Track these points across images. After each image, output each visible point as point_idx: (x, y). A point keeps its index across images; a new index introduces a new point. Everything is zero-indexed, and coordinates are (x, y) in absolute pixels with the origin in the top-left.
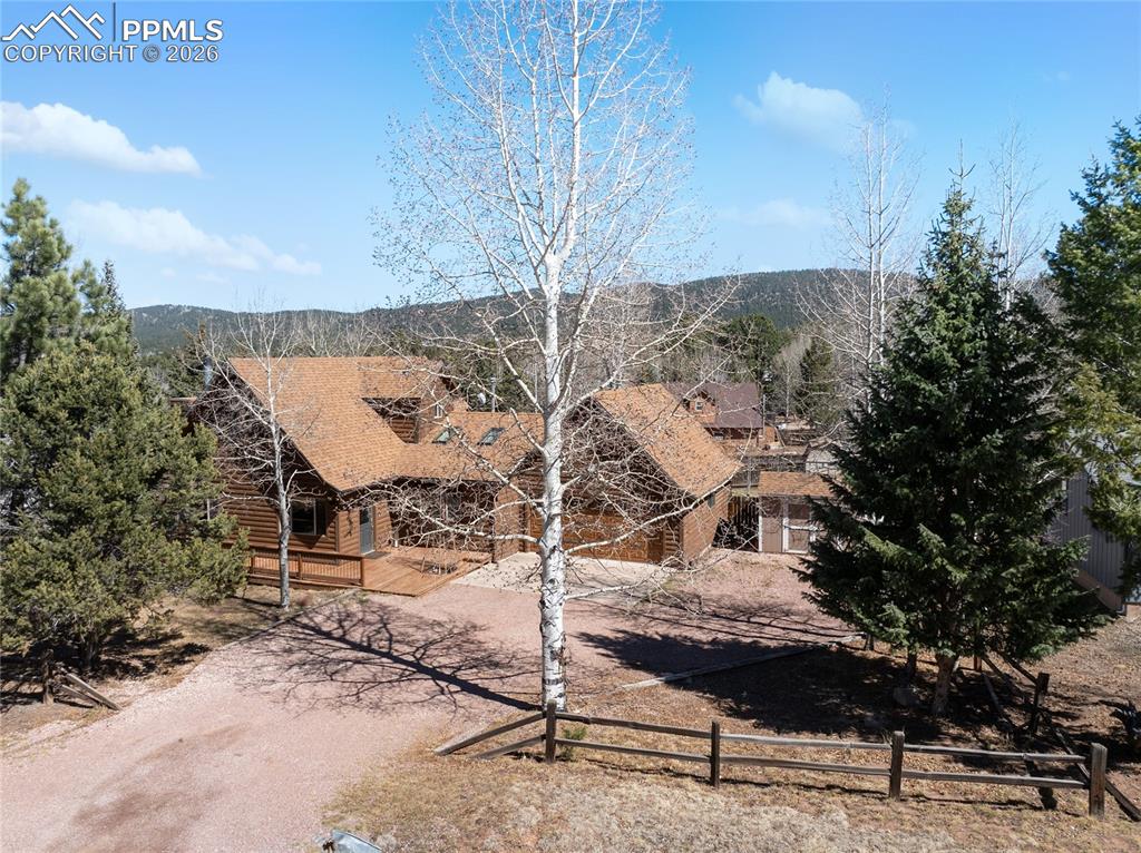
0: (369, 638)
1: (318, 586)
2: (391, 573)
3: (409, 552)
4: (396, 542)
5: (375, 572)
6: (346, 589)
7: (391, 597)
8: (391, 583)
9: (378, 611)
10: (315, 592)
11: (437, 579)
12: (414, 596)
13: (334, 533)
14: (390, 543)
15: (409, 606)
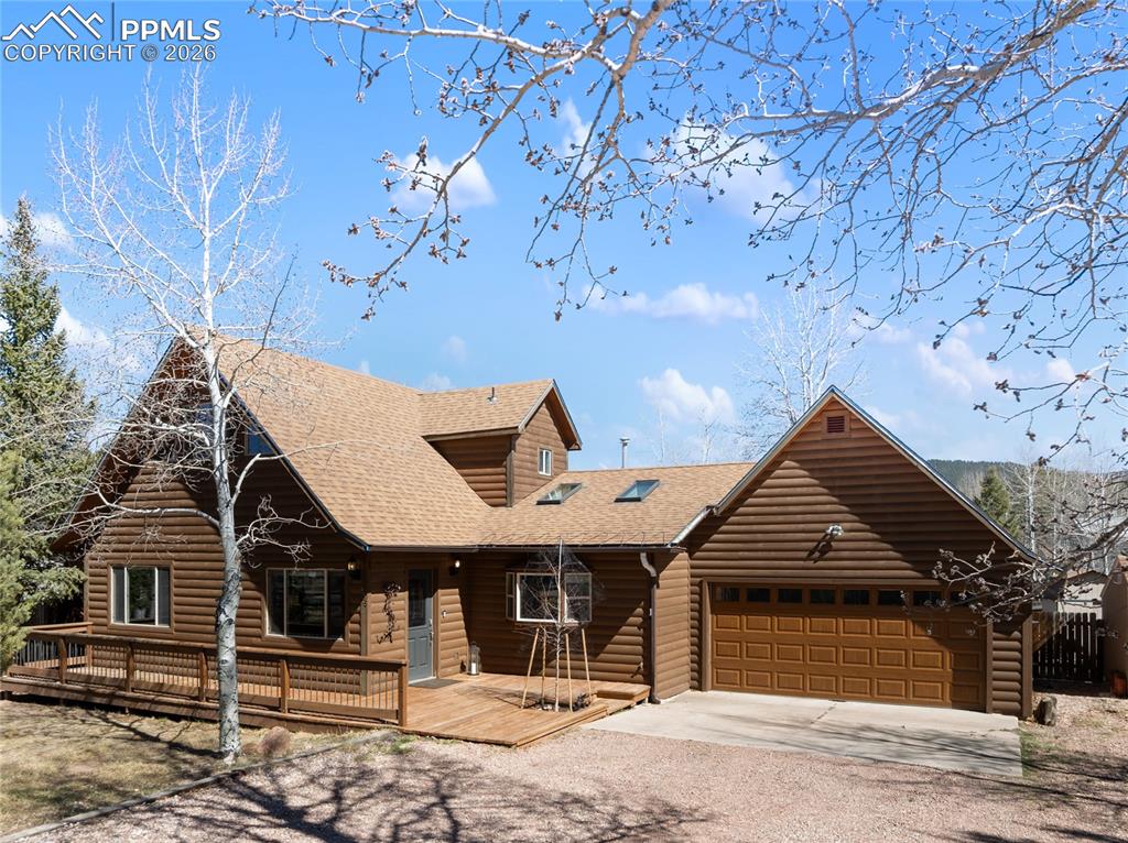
0: (396, 829)
1: (315, 723)
2: (463, 708)
3: (499, 681)
4: (474, 665)
5: (432, 706)
6: (368, 729)
7: (462, 746)
8: (462, 722)
9: (429, 770)
10: (310, 735)
11: (553, 718)
12: (509, 746)
13: (359, 633)
14: (463, 668)
15: (498, 763)
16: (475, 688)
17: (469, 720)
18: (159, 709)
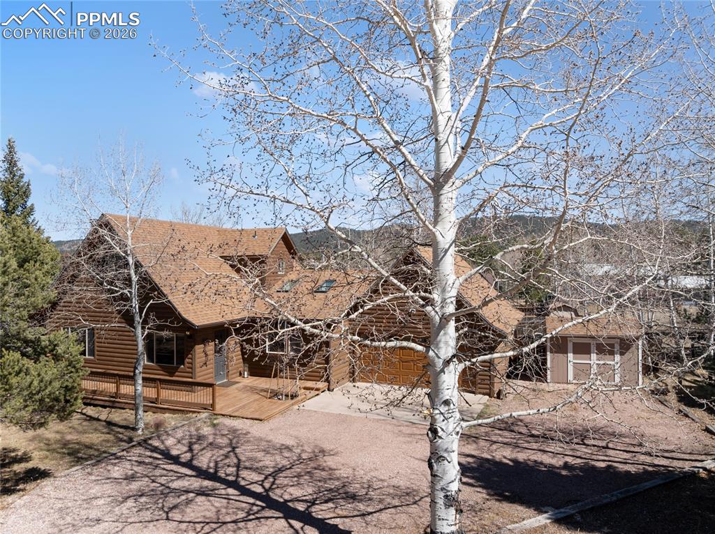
0: (216, 463)
1: (174, 410)
2: (241, 399)
3: (257, 382)
4: (246, 373)
5: (226, 398)
6: (199, 412)
7: (240, 421)
8: (241, 408)
9: (227, 434)
10: (171, 415)
11: (282, 404)
12: (261, 420)
13: (192, 364)
14: (240, 374)
15: (256, 430)
16: (246, 387)
17: (243, 407)
18: (96, 402)
